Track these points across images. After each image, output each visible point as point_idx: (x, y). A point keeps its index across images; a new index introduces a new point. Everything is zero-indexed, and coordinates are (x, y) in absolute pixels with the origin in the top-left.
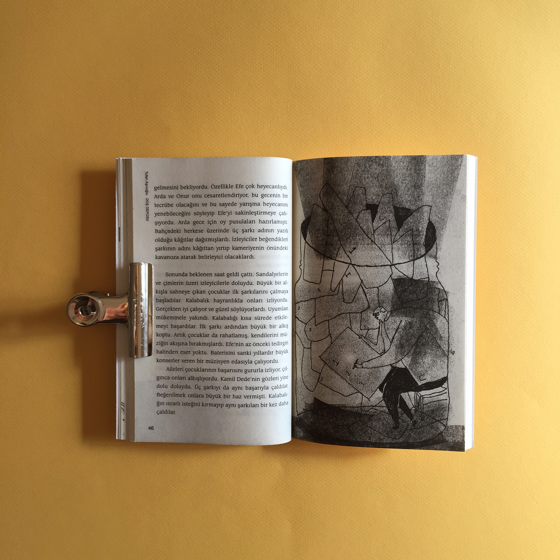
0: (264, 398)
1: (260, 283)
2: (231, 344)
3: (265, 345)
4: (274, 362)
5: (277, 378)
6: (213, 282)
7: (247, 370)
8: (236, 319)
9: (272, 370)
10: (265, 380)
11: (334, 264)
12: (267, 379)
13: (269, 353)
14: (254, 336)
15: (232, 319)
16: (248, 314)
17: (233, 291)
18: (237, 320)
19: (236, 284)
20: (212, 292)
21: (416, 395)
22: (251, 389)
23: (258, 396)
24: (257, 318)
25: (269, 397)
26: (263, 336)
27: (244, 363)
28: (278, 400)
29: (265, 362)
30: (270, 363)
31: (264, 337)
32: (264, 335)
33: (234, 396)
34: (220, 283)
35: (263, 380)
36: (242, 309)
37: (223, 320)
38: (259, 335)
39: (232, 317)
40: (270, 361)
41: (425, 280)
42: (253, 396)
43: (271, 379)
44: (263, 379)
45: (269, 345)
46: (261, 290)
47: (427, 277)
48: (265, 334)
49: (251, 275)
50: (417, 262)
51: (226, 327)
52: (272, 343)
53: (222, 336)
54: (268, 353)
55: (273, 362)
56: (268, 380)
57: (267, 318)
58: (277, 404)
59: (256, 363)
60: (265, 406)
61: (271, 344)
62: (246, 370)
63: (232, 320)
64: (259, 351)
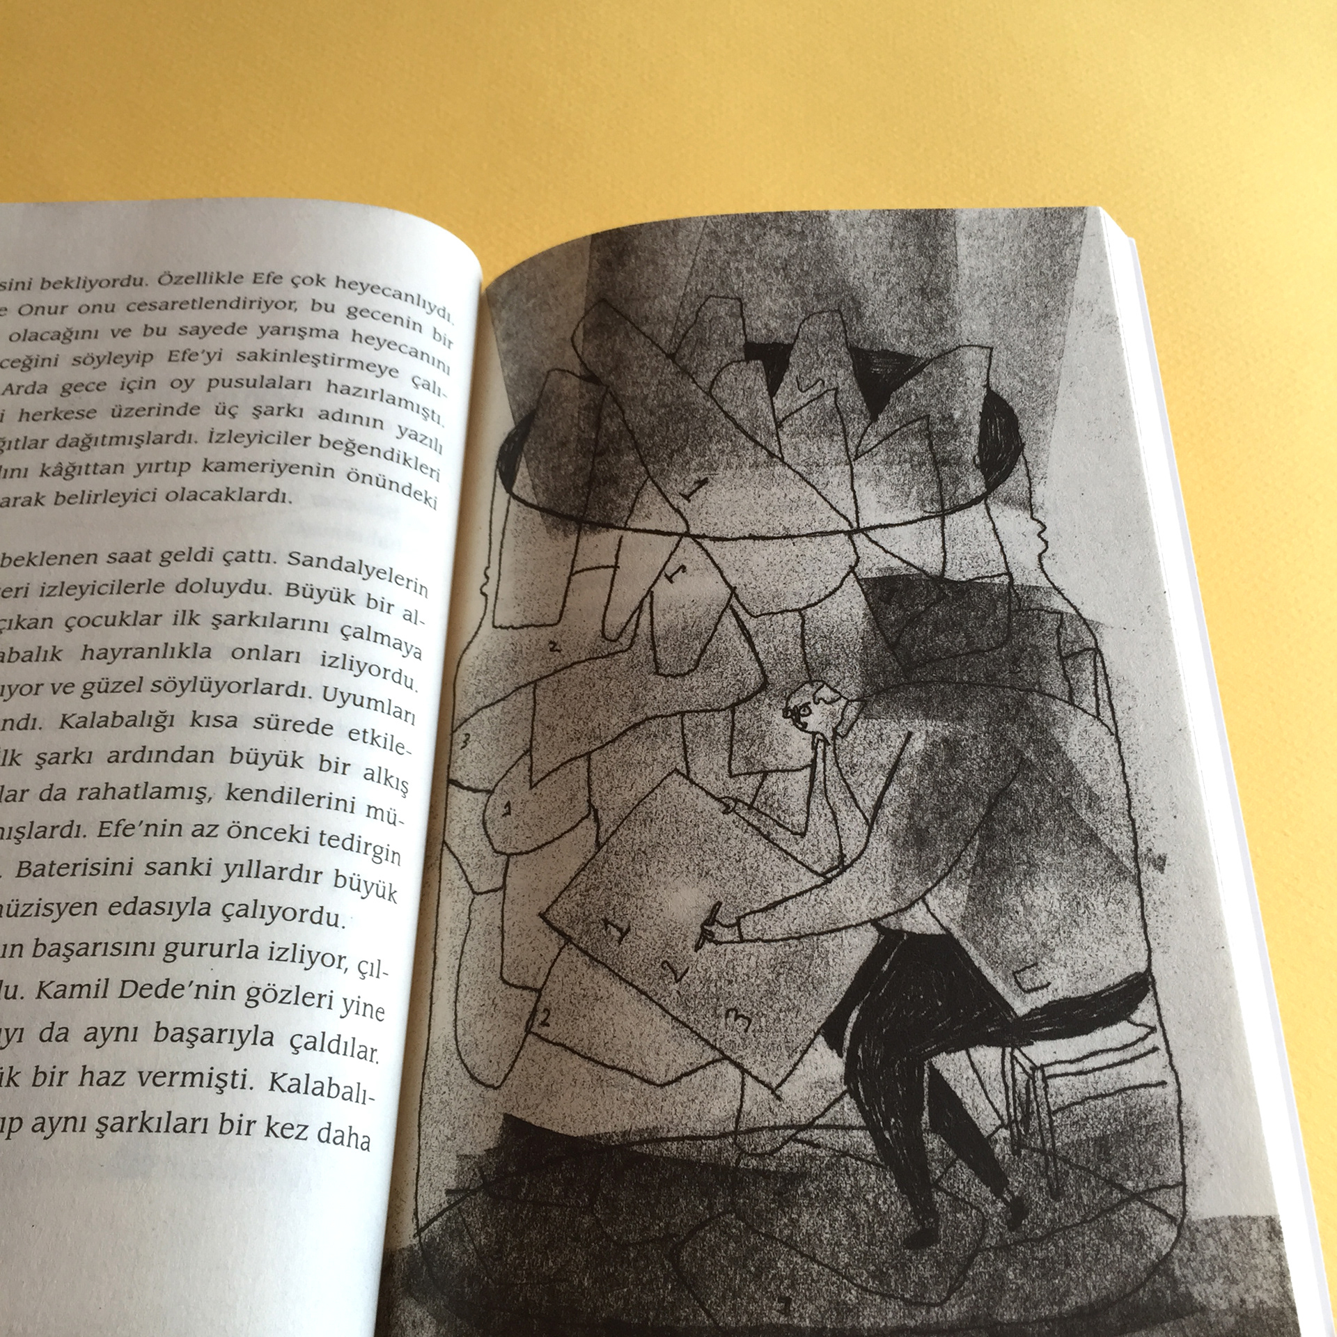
0: (243, 1087)
1: (300, 590)
2: (121, 829)
3: (287, 836)
4: (320, 922)
5: (325, 1001)
6: (94, 586)
7: (180, 946)
8: (167, 724)
9: (306, 954)
10: (259, 998)
11: (620, 541)
12: (270, 995)
13: (302, 875)
14: (237, 794)
15: (149, 725)
16: (226, 704)
17: (176, 616)
18: (171, 725)
19: (196, 588)
20: (84, 622)
21: (1008, 1066)
22: (181, 1039)
23: (211, 1074)
24: (265, 722)
25: (272, 1089)
26: (282, 796)
27: (170, 914)
28: (318, 1111)
29: (277, 913)
30: (301, 920)
31: (289, 803)
32: (290, 793)
33: (88, 1076)
34: (122, 588)
35: (254, 997)
36: (202, 682)
37: (109, 729)
38: (262, 794)
39: (151, 717)
40: (303, 912)
41: (997, 580)
42: (185, 1074)
43: (292, 997)
44: (253, 992)
45: (306, 842)
46: (301, 618)
47: (1003, 570)
48: (294, 792)
49: (264, 557)
50: (953, 520)
51: (115, 758)
52: (322, 834)
53: (86, 794)
54: (296, 875)
55: (316, 920)
56: (279, 998)
57: (313, 728)
58: (306, 1127)
59: (227, 916)
60: (244, 1130)
61: (314, 838)
62: (171, 947)
63: (150, 729)
64: (251, 861)
